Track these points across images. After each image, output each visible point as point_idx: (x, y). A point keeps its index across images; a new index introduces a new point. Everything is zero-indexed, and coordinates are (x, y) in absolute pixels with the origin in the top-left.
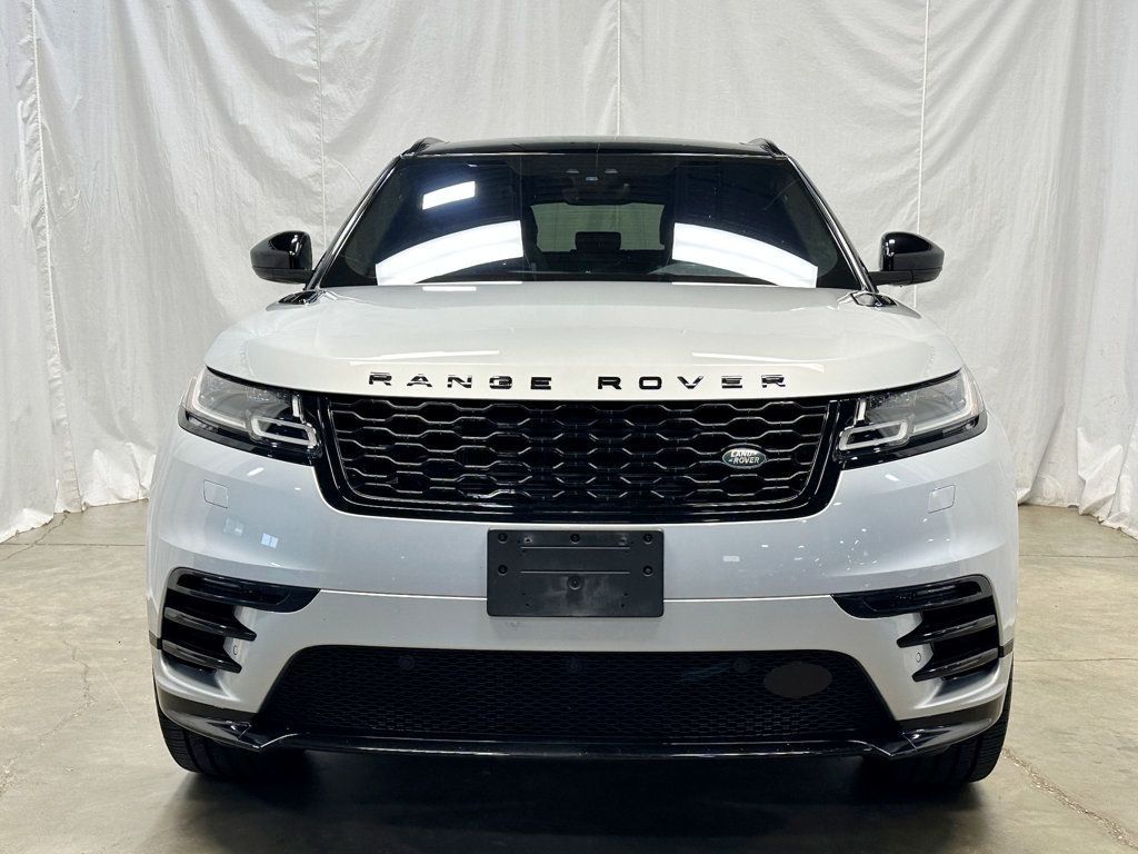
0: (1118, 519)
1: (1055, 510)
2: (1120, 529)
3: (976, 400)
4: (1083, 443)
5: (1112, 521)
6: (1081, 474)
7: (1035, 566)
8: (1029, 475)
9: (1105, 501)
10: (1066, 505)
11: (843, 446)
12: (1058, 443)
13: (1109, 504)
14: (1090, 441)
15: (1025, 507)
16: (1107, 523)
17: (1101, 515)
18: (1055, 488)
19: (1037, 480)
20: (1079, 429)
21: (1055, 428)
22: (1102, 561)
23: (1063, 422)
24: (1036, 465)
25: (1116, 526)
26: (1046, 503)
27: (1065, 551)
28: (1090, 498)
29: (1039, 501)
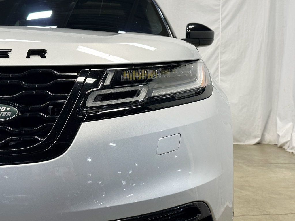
0: (292, 149)
1: (269, 145)
2: (292, 153)
3: (207, 76)
4: (279, 122)
5: (290, 149)
6: (278, 133)
7: (261, 168)
8: (259, 133)
9: (286, 143)
10: (273, 144)
11: (90, 103)
12: (270, 122)
13: (288, 144)
14: (281, 121)
15: (259, 145)
16: (288, 150)
17: (286, 147)
18: (269, 138)
19: (263, 135)
20: (277, 117)
21: (269, 117)
22: (286, 165)
23: (271, 115)
24: (262, 129)
25: (291, 151)
26: (266, 143)
27: (273, 161)
28: (282, 141)
29: (264, 142)
